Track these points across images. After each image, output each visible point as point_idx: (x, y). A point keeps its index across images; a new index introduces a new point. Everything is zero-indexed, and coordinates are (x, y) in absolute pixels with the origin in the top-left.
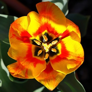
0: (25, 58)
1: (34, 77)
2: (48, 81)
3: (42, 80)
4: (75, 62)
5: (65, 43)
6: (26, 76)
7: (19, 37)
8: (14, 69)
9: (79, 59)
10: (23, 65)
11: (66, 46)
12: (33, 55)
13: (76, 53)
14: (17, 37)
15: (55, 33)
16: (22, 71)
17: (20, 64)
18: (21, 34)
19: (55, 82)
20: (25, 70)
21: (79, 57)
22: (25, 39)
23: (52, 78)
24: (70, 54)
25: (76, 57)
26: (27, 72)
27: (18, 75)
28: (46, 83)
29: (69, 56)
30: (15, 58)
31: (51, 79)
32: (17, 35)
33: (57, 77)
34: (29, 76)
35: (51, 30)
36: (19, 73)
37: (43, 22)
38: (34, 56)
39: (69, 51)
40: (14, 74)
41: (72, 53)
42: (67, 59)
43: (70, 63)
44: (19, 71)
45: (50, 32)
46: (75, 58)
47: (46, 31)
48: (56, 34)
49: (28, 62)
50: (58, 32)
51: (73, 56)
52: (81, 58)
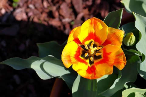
0: (107, 63)
1: (120, 49)
2: (118, 37)
3: (120, 42)
4: (95, 25)
5: (83, 40)
6: (122, 54)
7: (94, 74)
8: (121, 65)
9: (92, 22)
10: (114, 61)
11: (85, 37)
12: (101, 59)
13: (88, 27)
14: (94, 75)
15: (79, 50)
16: (120, 59)
17: (114, 63)
18: (91, 73)
19: (117, 32)
20: (118, 57)
21: (91, 23)
22: (92, 70)
23: (114, 36)
24: (91, 32)
25: (91, 26)
26: (118, 55)
27: (124, 60)
28: (121, 38)
29: (92, 32)
30: (112, 68)
31: (116, 35)
32: (94, 76)
33: (112, 33)
34: (121, 52)
35: (78, 54)
36: (122, 60)
37: (75, 61)
38: (103, 58)
39: (88, 34)
40: (125, 62)
41: (89, 31)
42: (95, 32)
43: (98, 28)
44: (121, 60)
45: (80, 54)
46: (93, 26)
47: (80, 57)
48: (79, 48)
49: (109, 59)
50: (78, 48)
51: (91, 29)
52: (91, 21)
